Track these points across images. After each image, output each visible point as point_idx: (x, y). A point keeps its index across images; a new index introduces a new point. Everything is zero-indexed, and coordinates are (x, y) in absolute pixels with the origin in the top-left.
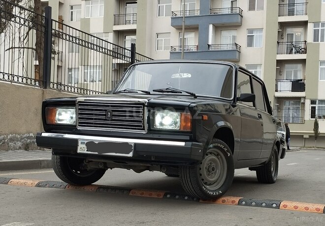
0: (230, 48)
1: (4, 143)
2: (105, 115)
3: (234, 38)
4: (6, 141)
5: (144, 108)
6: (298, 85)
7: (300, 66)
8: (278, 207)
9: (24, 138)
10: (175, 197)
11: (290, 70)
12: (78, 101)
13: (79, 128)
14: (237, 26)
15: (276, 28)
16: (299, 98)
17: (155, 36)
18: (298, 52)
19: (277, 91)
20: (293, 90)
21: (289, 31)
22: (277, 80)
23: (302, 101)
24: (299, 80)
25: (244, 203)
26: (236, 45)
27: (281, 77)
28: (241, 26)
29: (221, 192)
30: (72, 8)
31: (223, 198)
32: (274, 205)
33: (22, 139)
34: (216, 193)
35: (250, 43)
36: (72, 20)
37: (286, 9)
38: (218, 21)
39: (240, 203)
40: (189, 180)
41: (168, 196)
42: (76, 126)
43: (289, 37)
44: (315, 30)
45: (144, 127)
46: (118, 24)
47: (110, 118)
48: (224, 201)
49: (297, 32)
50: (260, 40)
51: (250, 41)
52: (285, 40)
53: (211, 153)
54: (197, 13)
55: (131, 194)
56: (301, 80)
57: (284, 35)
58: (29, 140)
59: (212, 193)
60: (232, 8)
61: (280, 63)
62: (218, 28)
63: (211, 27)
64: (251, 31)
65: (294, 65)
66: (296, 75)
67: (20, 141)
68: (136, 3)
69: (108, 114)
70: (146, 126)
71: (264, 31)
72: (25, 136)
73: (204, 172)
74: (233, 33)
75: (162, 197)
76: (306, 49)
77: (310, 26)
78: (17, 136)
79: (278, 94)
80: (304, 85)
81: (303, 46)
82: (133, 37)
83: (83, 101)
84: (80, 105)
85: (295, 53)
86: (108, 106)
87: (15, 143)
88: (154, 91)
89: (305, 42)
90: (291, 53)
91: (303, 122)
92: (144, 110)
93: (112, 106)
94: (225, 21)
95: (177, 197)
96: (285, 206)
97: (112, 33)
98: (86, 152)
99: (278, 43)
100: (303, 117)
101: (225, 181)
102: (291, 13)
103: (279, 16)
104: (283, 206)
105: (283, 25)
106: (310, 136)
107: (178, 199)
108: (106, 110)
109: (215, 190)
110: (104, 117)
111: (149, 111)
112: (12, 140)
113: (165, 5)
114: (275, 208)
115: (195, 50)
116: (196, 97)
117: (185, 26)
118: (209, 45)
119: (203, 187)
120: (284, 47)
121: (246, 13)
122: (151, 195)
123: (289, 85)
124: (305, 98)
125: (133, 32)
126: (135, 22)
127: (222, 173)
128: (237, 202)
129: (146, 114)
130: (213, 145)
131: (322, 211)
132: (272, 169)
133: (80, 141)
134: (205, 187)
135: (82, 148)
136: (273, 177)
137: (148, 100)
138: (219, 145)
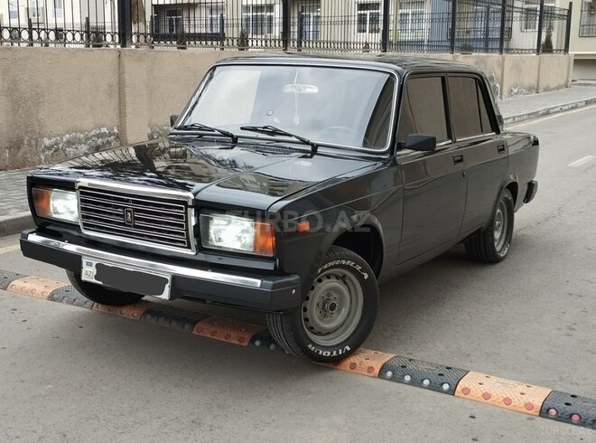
1: (56, 150)
2: (123, 216)
4: (61, 146)
5: (186, 210)
8: (452, 392)
9: (91, 138)
10: (269, 346)
12: (78, 184)
13: (86, 232)
25: (389, 374)
29: (349, 348)
31: (352, 359)
32: (446, 387)
33: (87, 139)
34: (338, 352)
39: (381, 374)
41: (257, 343)
42: (78, 226)
45: (189, 243)
47: (131, 222)
48: (353, 367)
53: (328, 277)
55: (195, 332)
58: (100, 140)
59: (329, 353)
67: (85, 144)
69: (127, 216)
70: (193, 242)
72: (93, 133)
73: (314, 314)
75: (245, 344)
78: (78, 135)
83: (87, 186)
84: (82, 192)
86: (128, 201)
87: (76, 148)
88: (242, 128)
92: (186, 213)
93: (133, 202)
95: (272, 347)
96: (466, 391)
98: (94, 281)
101: (355, 331)
104: (463, 390)
108: (123, 208)
109: (337, 345)
110: (120, 220)
111: (197, 215)
112: (70, 143)
114: (446, 392)
119: (310, 346)
122: (228, 336)
127: (353, 310)
128: (377, 371)
129: (193, 221)
130: (330, 264)
131: (536, 411)
132: (497, 235)
133: (84, 261)
134: (314, 344)
135: (89, 274)
136: (498, 249)
137: (195, 194)
138: (344, 262)
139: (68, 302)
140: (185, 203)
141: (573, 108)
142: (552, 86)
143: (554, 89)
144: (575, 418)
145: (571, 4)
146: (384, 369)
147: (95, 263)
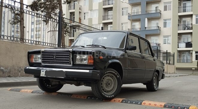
0: (155, 28)
3: (157, 24)
6: (189, 45)
7: (189, 36)
8: (141, 104)
11: (184, 38)
12: (42, 51)
13: (43, 64)
14: (158, 18)
15: (177, 18)
16: (190, 51)
17: (121, 24)
18: (188, 29)
19: (178, 48)
20: (187, 47)
21: (184, 19)
22: (178, 43)
23: (191, 52)
24: (189, 42)
26: (158, 27)
27: (181, 41)
28: (160, 18)
29: (113, 96)
30: (85, 14)
31: (114, 99)
32: (139, 103)
34: (110, 97)
35: (165, 26)
36: (85, 19)
37: (182, 9)
38: (150, 16)
39: (122, 102)
40: (95, 89)
41: (89, 98)
42: (41, 63)
43: (184, 23)
44: (196, 18)
45: (70, 63)
46: (105, 20)
47: (55, 59)
48: (115, 101)
49: (188, 20)
50: (170, 24)
51: (165, 25)
52: (182, 23)
53: (108, 76)
54: (140, 13)
55: (72, 97)
56: (190, 42)
57: (181, 21)
59: (108, 96)
60: (156, 10)
61: (180, 34)
62: (150, 20)
63: (146, 19)
64: (165, 20)
65: (187, 35)
66: (187, 40)
68: (112, 10)
69: (54, 57)
70: (72, 62)
71: (172, 20)
73: (104, 86)
74: (157, 21)
75: (86, 98)
76: (192, 27)
77: (194, 17)
79: (179, 49)
80: (191, 44)
81: (190, 26)
82: (111, 25)
83: (44, 51)
84: (42, 53)
85: (187, 29)
88: (87, 46)
89: (192, 24)
90: (185, 29)
91: (192, 62)
92: (70, 54)
93: (56, 53)
94: (153, 16)
95: (93, 98)
96: (145, 103)
97: (102, 24)
98: (44, 76)
99: (178, 25)
100: (192, 60)
101: (115, 92)
102: (185, 11)
103: (179, 13)
105: (181, 17)
106: (195, 69)
107: (93, 99)
108: (53, 55)
109: (110, 95)
110: (52, 59)
111: (73, 55)
113: (125, 10)
115: (139, 30)
116: (105, 48)
117: (132, 20)
118: (145, 28)
120: (181, 27)
121: (163, 12)
122: (81, 97)
123: (184, 45)
124: (192, 50)
125: (111, 23)
126: (112, 18)
127: (115, 86)
128: (121, 101)
129: (71, 57)
130: (108, 71)
131: (163, 106)
132: (155, 84)
133: (42, 71)
134: (104, 93)
135: (43, 74)
136: (155, 88)
137: (72, 49)
138: (112, 72)
139: (37, 93)
140: (70, 51)
141: (176, 77)
142: (171, 73)
143: (171, 74)
144: (173, 107)
145: (174, 53)
146: (123, 101)
147: (45, 71)
